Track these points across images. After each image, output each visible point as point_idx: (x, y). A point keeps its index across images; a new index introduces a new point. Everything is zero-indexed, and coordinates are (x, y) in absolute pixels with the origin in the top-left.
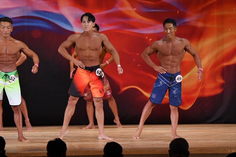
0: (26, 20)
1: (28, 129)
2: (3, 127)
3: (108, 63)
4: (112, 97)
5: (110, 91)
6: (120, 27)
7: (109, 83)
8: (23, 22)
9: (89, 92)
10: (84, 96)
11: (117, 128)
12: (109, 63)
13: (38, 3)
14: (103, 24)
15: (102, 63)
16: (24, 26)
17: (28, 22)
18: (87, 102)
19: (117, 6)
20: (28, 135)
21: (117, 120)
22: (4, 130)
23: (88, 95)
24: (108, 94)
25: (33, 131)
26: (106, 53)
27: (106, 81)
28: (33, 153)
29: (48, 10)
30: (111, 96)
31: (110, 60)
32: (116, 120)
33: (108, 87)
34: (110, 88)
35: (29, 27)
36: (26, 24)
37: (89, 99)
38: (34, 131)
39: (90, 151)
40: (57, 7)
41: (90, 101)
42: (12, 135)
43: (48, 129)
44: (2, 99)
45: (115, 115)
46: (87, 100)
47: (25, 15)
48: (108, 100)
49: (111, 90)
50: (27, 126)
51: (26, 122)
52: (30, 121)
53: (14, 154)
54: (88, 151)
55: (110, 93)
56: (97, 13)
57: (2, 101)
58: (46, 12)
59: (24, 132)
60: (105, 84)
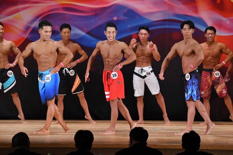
0: (167, 23)
1: (167, 123)
2: (143, 121)
3: (224, 63)
5: (226, 90)
8: (165, 25)
9: (206, 91)
10: (201, 94)
12: (226, 63)
13: (179, 7)
15: (219, 64)
16: (165, 29)
17: (169, 25)
18: (204, 99)
20: (166, 129)
22: (144, 123)
23: (205, 93)
24: (223, 93)
25: (170, 126)
26: (222, 54)
27: (222, 80)
28: (171, 145)
29: (188, 14)
30: (227, 95)
31: (226, 60)
32: (231, 117)
33: (223, 86)
35: (169, 29)
36: (167, 27)
37: (206, 97)
38: (172, 125)
39: (224, 145)
40: (196, 11)
41: (206, 99)
42: (152, 128)
43: (185, 123)
45: (230, 112)
47: (167, 18)
48: (224, 98)
49: (226, 88)
50: (166, 121)
51: (164, 116)
52: (168, 116)
53: (154, 145)
54: (222, 146)
55: (226, 92)
57: (143, 97)
58: (186, 15)
59: (162, 126)
60: (221, 83)
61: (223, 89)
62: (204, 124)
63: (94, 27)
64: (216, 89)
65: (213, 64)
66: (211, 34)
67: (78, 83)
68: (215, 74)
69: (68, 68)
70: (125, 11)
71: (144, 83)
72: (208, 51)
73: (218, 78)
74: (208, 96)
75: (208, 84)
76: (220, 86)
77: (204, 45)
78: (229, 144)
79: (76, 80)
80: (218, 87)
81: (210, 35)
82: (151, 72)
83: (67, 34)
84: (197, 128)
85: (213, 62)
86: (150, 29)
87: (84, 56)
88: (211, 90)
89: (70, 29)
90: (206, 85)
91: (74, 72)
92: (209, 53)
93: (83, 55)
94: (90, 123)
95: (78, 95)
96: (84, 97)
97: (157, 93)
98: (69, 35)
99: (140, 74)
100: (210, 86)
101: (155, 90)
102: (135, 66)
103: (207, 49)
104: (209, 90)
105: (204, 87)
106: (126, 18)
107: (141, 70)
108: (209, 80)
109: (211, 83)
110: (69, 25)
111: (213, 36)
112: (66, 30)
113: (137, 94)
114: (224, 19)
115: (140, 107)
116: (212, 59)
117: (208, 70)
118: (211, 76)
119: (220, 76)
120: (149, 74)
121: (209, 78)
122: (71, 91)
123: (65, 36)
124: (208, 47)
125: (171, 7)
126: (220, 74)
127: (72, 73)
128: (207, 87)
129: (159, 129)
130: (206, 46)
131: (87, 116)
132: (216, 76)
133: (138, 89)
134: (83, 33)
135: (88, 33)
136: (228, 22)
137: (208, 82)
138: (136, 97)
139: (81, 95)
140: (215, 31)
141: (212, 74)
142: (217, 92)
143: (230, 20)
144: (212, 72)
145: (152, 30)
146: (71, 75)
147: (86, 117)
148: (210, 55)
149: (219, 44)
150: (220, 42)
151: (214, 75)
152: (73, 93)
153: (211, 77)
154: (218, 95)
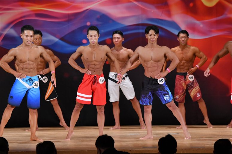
0: (141, 27)
1: (143, 128)
2: (120, 126)
3: (198, 67)
4: (202, 98)
5: (200, 93)
6: (228, 32)
7: (199, 85)
8: (139, 29)
9: (180, 94)
10: (176, 98)
11: (207, 128)
12: (199, 67)
13: (152, 11)
14: (213, 30)
16: (138, 33)
17: (142, 29)
19: (226, 13)
20: (142, 134)
21: (207, 120)
22: (121, 129)
23: (179, 97)
24: (198, 96)
26: (195, 57)
27: (196, 84)
28: (147, 150)
29: (161, 18)
31: (199, 64)
32: (205, 121)
33: (198, 90)
34: (200, 90)
35: (143, 33)
36: (141, 31)
37: (180, 101)
39: (200, 149)
40: (169, 14)
41: (181, 103)
42: (128, 134)
43: (160, 128)
44: (119, 100)
45: (204, 116)
46: (178, 102)
47: (140, 22)
48: (198, 101)
49: (200, 92)
50: (142, 125)
51: (140, 121)
53: (130, 150)
55: (200, 96)
56: (206, 20)
57: (118, 102)
58: (159, 19)
59: (138, 130)
60: (195, 87)
61: (198, 92)
62: (180, 128)
63: (67, 33)
64: (190, 93)
65: (187, 68)
66: (184, 37)
67: (51, 90)
68: (189, 77)
69: (40, 74)
70: (98, 16)
71: (119, 89)
72: (182, 55)
73: (192, 82)
74: (183, 100)
75: (182, 88)
76: (194, 90)
77: (177, 49)
78: (206, 147)
79: (49, 87)
80: (193, 91)
81: (183, 39)
82: (126, 77)
83: (39, 41)
84: (173, 132)
85: (186, 66)
86: (124, 33)
87: (57, 63)
88: (185, 94)
89: (41, 35)
90: (180, 89)
91: (47, 79)
92: (183, 58)
93: (56, 61)
94: (66, 130)
95: (52, 103)
96: (58, 104)
97: (132, 98)
98: (40, 41)
99: (115, 79)
100: (184, 89)
101: (130, 95)
102: (109, 71)
103: (181, 54)
104: (184, 94)
105: (178, 90)
106: (100, 23)
107: (115, 75)
108: (183, 84)
109: (185, 87)
110: (40, 31)
111: (185, 39)
112: (37, 36)
113: (112, 100)
114: (197, 22)
115: (116, 112)
116: (185, 63)
117: (182, 74)
118: (185, 79)
119: (194, 80)
120: (124, 79)
121: (183, 82)
122: (44, 98)
123: (36, 43)
124: (181, 51)
125: (144, 11)
126: (194, 77)
127: (45, 79)
128: (181, 91)
129: (135, 134)
130: (179, 50)
131: (61, 122)
132: (190, 80)
133: (113, 94)
134: (56, 40)
135: (62, 39)
136: (201, 26)
137: (182, 86)
138: (112, 103)
139: (55, 102)
140: (188, 35)
141: (186, 78)
142: (191, 96)
143: (203, 23)
144: (186, 76)
145: (126, 35)
146: (44, 82)
147: (60, 124)
148: (184, 59)
149: (192, 48)
150: (193, 46)
151: (188, 79)
152: (47, 100)
153: (185, 81)
154: (192, 99)
